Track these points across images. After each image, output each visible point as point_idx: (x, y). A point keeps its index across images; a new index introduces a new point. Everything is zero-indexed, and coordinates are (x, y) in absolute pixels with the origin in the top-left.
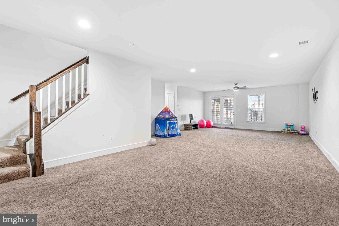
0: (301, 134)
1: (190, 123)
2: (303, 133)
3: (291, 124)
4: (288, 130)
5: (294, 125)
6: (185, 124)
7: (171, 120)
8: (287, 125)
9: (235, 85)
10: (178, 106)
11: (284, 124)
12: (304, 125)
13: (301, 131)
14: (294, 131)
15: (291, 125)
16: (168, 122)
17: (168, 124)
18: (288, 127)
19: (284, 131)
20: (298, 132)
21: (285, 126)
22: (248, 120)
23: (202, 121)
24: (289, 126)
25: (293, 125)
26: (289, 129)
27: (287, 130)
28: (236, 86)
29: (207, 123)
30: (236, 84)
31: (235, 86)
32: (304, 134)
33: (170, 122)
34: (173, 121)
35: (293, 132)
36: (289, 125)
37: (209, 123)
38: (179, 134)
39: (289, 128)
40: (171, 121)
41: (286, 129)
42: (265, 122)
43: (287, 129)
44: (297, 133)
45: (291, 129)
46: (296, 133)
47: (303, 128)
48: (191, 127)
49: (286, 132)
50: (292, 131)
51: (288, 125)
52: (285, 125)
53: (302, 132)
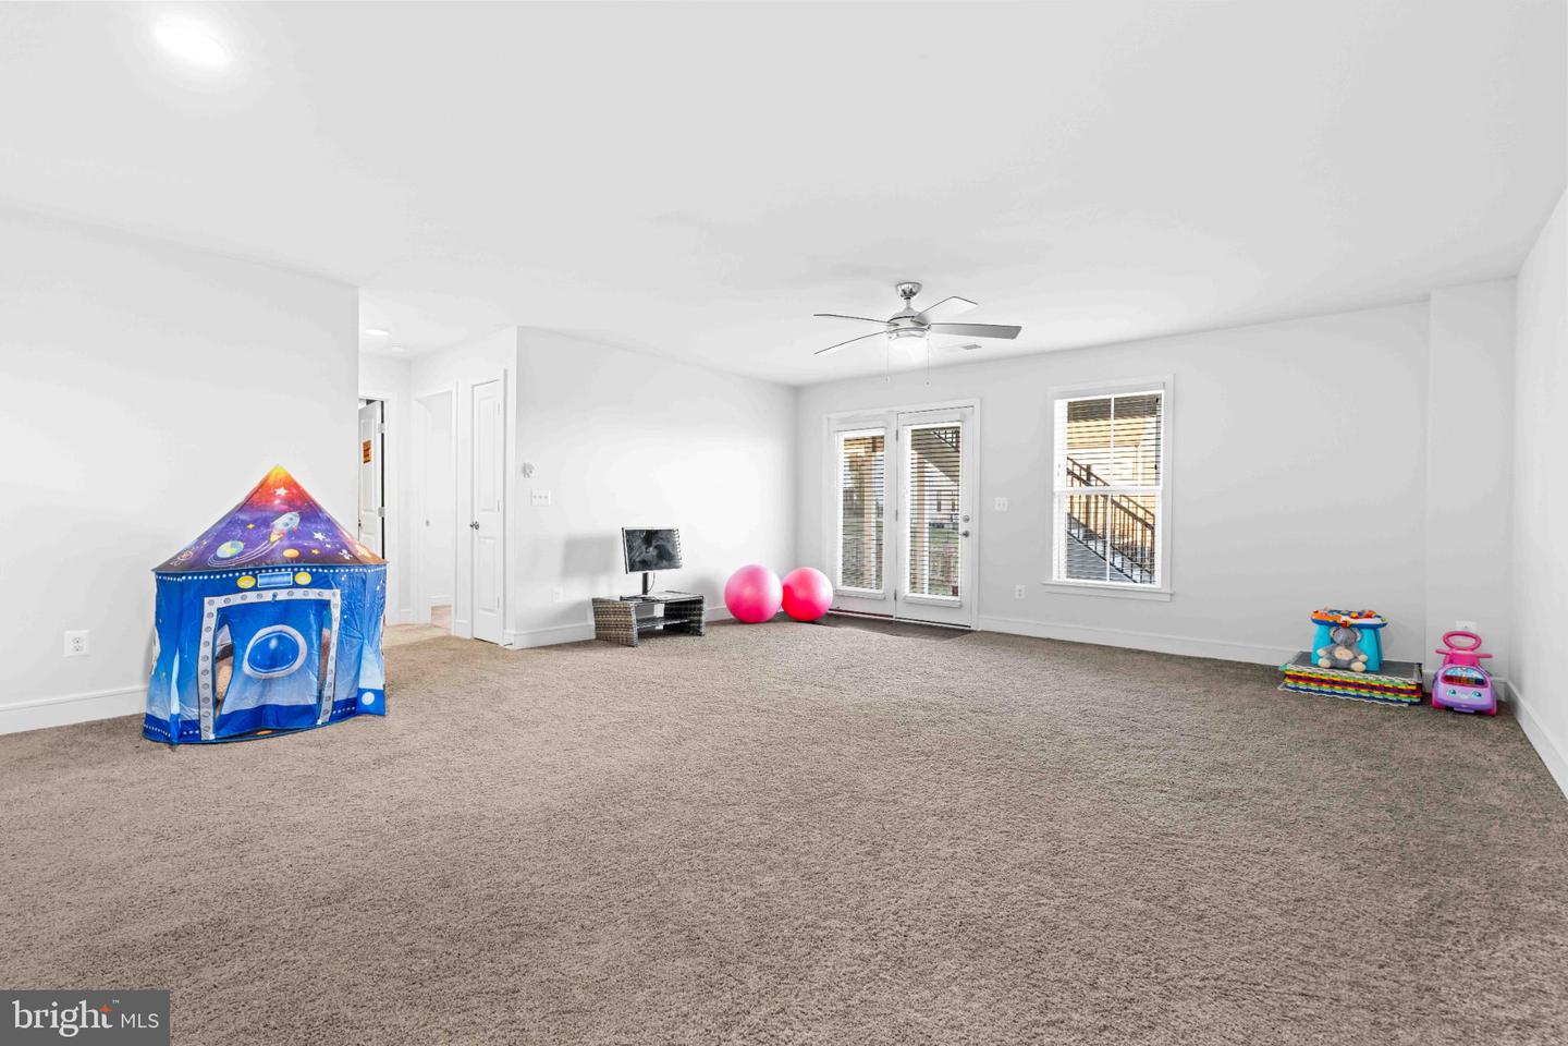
0: (1449, 709)
1: (645, 591)
2: (1466, 696)
3: (1360, 615)
4: (1335, 666)
5: (1384, 625)
6: (595, 601)
7: (245, 582)
8: (1329, 622)
9: (903, 301)
10: (526, 470)
11: (1311, 613)
12: (1473, 631)
13: (1449, 679)
14: (1385, 680)
15: (1360, 627)
16: (212, 605)
17: (209, 622)
18: (1338, 640)
19: (1306, 671)
20: (1420, 686)
21: (1317, 626)
22: (1055, 574)
23: (753, 576)
24: (1342, 635)
25: (1374, 628)
26: (1343, 654)
27: (1325, 662)
28: (909, 308)
29: (787, 590)
30: (908, 295)
31: (900, 306)
32: (1469, 707)
33: (236, 599)
34: (267, 596)
35: (1373, 688)
36: (1345, 625)
37: (800, 593)
38: (368, 699)
39: (1348, 645)
40: (252, 597)
41: (1321, 652)
42: (1171, 595)
43: (1330, 653)
44: (1413, 692)
45: (1363, 657)
46: (1403, 697)
47: (1464, 654)
48: (628, 627)
49: (1321, 681)
50: (1372, 679)
51: (1335, 624)
52: (1315, 621)
53: (1458, 688)
